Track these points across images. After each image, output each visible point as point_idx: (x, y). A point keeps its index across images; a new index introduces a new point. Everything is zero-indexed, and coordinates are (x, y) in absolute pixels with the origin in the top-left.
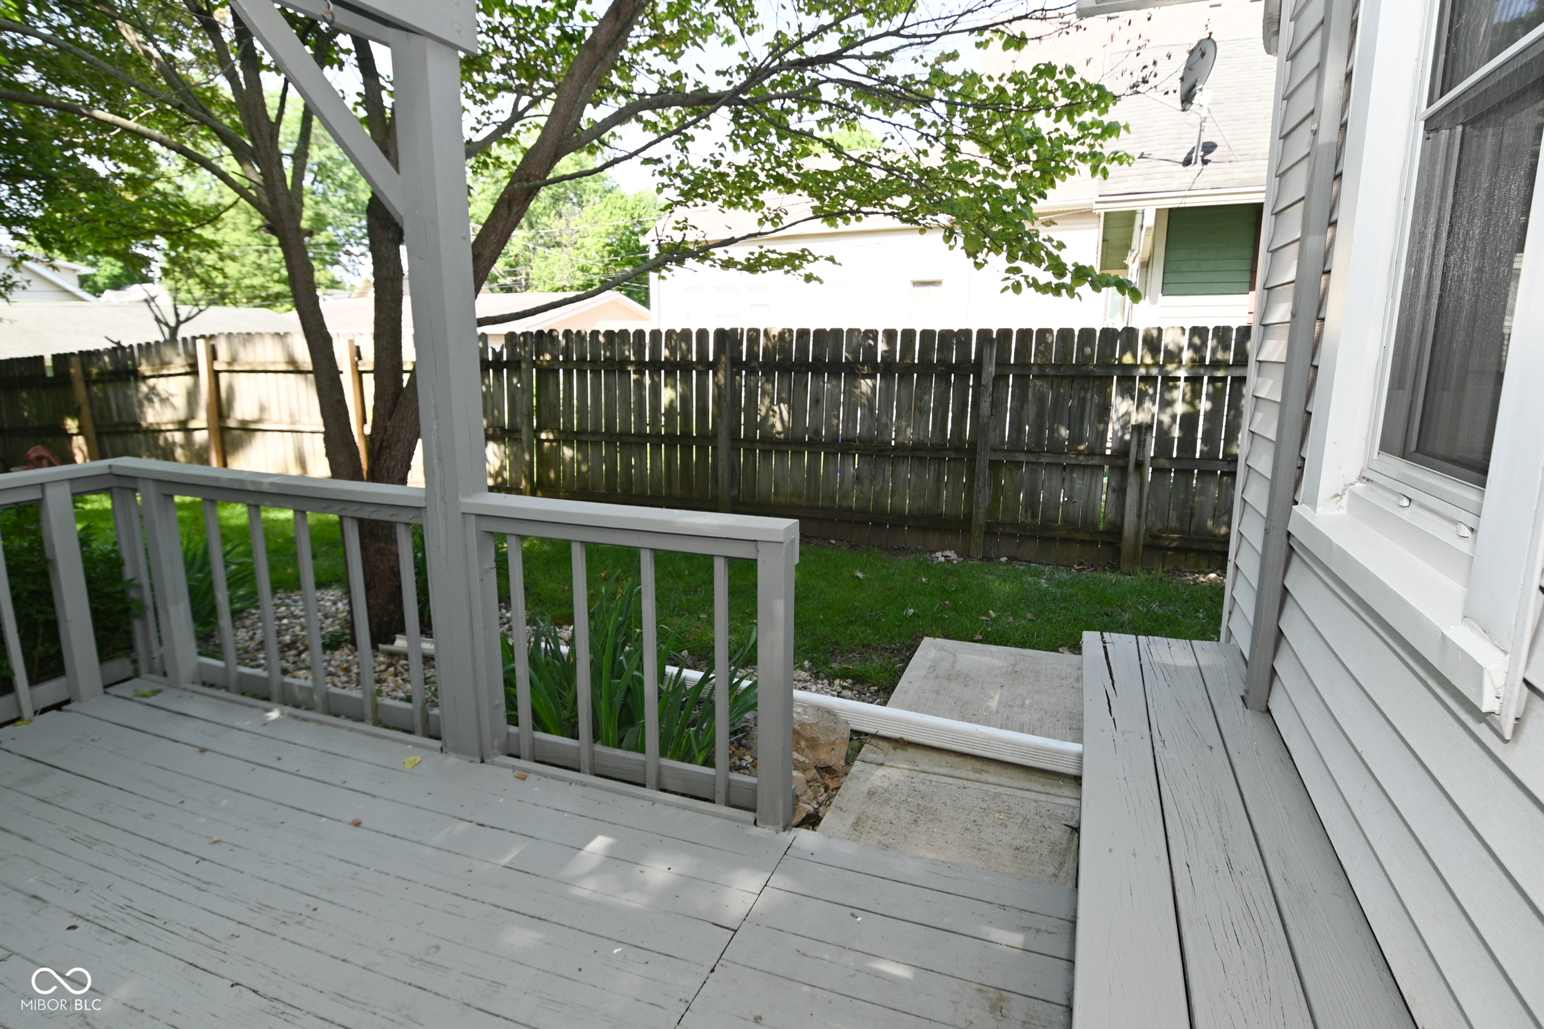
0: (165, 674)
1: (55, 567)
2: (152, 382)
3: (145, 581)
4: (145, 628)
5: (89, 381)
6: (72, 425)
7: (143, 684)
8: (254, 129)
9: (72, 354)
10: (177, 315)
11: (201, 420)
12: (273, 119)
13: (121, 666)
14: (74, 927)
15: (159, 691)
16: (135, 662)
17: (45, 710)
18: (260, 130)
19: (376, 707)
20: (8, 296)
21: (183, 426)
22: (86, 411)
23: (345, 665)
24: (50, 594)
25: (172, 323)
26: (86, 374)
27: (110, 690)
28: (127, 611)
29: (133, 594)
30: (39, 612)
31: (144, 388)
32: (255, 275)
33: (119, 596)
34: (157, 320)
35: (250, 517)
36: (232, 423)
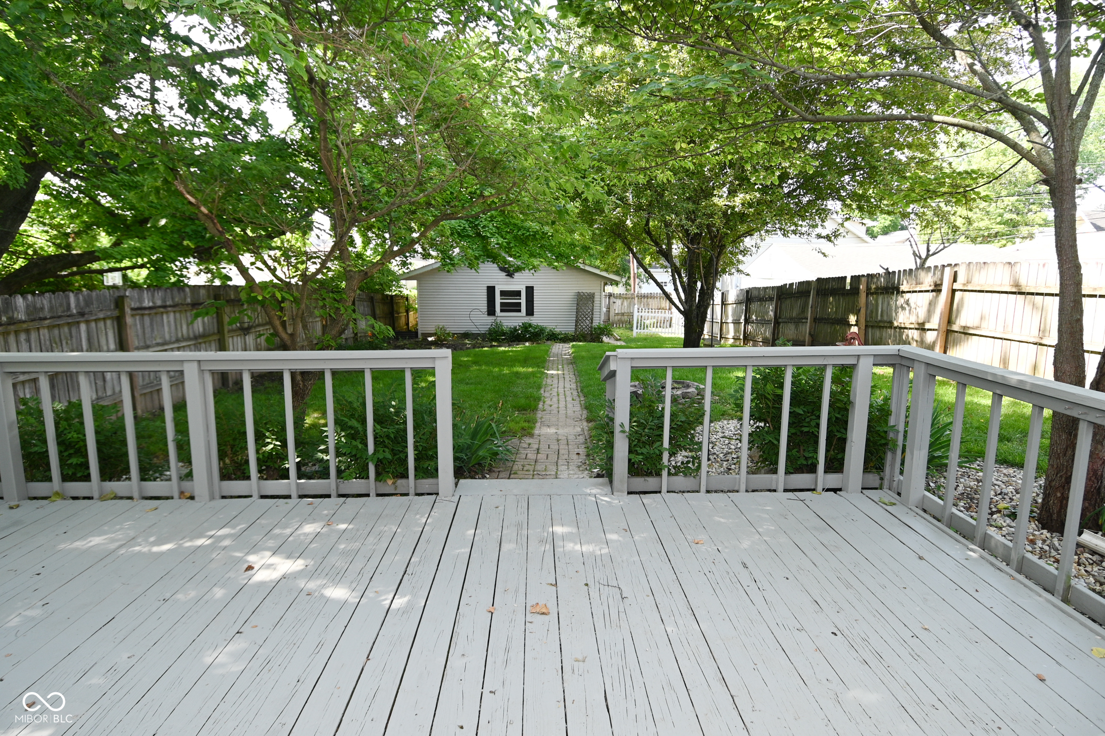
0: (899, 494)
1: (853, 407)
2: (907, 296)
3: (901, 428)
4: (894, 459)
5: (869, 293)
6: (852, 319)
7: (885, 495)
8: (1056, 103)
9: (863, 276)
10: (928, 250)
11: (934, 323)
12: (1073, 92)
13: (873, 479)
14: (835, 634)
15: (894, 504)
16: (882, 479)
17: (828, 490)
18: (1060, 104)
19: (1068, 588)
20: (835, 242)
21: (921, 328)
22: (863, 311)
23: (1031, 537)
24: (846, 422)
25: (924, 256)
26: (868, 288)
27: (864, 491)
28: (886, 444)
29: (891, 435)
30: (838, 431)
31: (901, 301)
32: (982, 220)
33: (883, 434)
34: (914, 254)
35: (957, 398)
36: (955, 328)
